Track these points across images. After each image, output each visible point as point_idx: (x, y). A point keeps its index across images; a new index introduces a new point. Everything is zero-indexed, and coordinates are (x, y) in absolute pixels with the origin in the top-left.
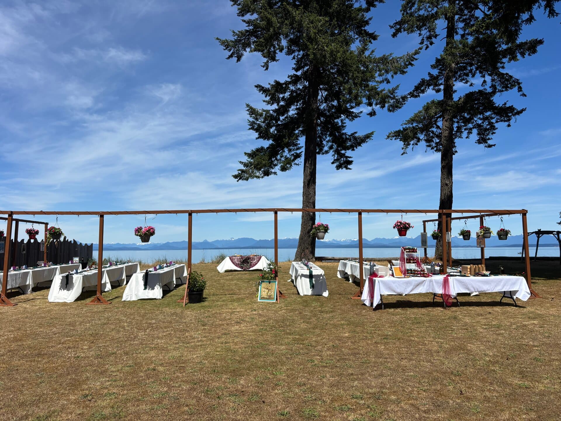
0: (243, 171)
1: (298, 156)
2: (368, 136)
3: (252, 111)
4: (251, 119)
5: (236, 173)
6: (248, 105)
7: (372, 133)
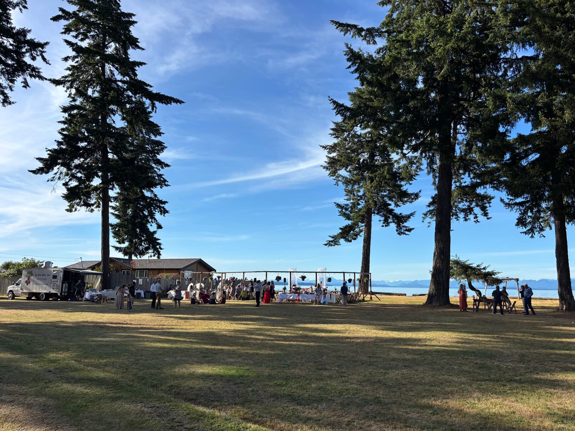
0: (330, 241)
1: (361, 231)
2: (412, 214)
3: (339, 205)
4: (340, 210)
5: (326, 243)
6: (335, 203)
7: (415, 212)
